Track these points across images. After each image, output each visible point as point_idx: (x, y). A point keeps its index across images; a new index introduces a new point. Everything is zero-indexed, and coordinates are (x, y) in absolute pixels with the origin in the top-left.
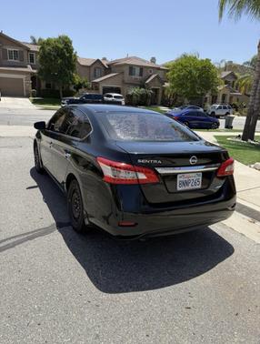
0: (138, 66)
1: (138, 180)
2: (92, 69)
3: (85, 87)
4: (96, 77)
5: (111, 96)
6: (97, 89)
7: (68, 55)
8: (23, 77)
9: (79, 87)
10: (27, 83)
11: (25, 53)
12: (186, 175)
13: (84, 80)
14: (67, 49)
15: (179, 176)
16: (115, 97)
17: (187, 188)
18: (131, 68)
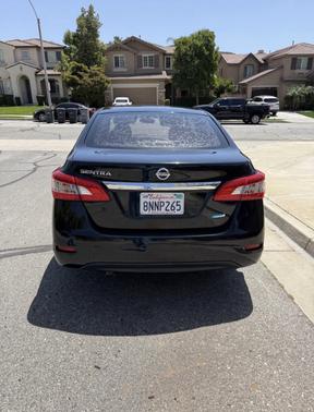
0: (304, 56)
1: (80, 196)
2: (242, 67)
3: (229, 91)
4: (245, 77)
5: (260, 100)
6: (245, 92)
7: (207, 53)
8: (156, 85)
9: (221, 91)
10: (161, 92)
11: (161, 58)
12: (155, 194)
13: (228, 82)
14: (207, 45)
15: (142, 195)
16: (266, 100)
17: (157, 212)
18: (295, 60)
